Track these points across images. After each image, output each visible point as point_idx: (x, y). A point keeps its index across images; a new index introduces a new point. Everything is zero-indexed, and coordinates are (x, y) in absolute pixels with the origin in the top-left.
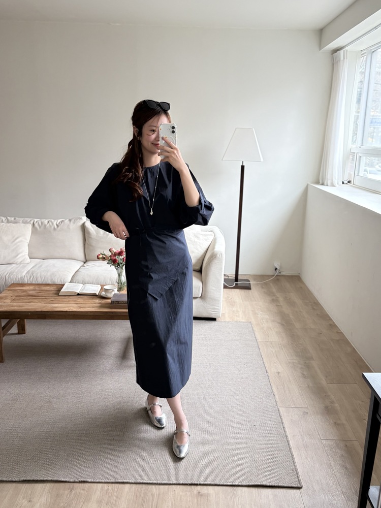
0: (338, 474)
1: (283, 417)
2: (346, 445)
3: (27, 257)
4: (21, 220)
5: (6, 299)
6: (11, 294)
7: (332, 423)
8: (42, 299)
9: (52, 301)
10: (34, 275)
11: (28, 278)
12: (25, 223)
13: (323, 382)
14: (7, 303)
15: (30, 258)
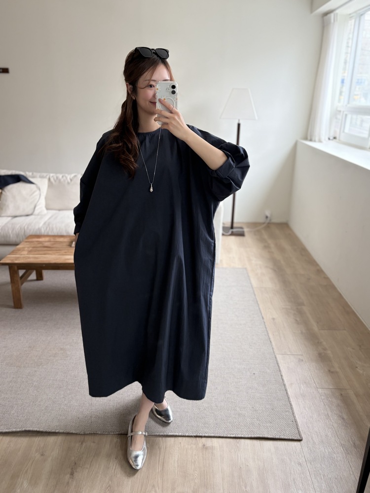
0: (335, 425)
1: (280, 365)
2: (341, 394)
3: (44, 209)
4: (38, 175)
5: (24, 250)
6: (28, 246)
7: (326, 370)
8: (56, 250)
9: (65, 252)
10: (51, 226)
11: (45, 228)
12: (42, 177)
13: (315, 328)
14: (24, 255)
15: (47, 209)
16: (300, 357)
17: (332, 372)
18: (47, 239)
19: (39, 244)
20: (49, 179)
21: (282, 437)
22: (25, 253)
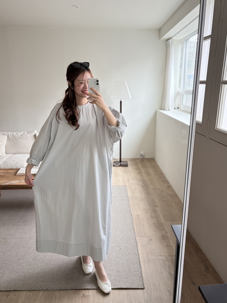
1: (138, 243)
2: (172, 259)
4: (1, 133)
7: (165, 245)
8: (6, 178)
10: (7, 163)
11: (3, 165)
12: (4, 135)
13: (162, 220)
15: (6, 153)
17: (169, 246)
18: (2, 171)
20: (8, 135)
21: (132, 287)
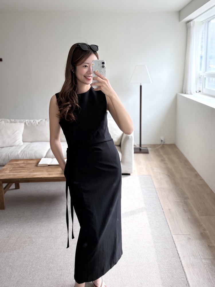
3: (22, 142)
4: (18, 120)
5: (7, 170)
6: (10, 167)
7: (207, 245)
8: (28, 169)
9: (34, 170)
10: (25, 153)
11: (22, 155)
12: (21, 122)
13: (197, 215)
14: (7, 173)
15: (23, 142)
16: (189, 236)
17: (211, 247)
18: (22, 162)
19: (17, 165)
20: (25, 123)
22: (8, 172)
